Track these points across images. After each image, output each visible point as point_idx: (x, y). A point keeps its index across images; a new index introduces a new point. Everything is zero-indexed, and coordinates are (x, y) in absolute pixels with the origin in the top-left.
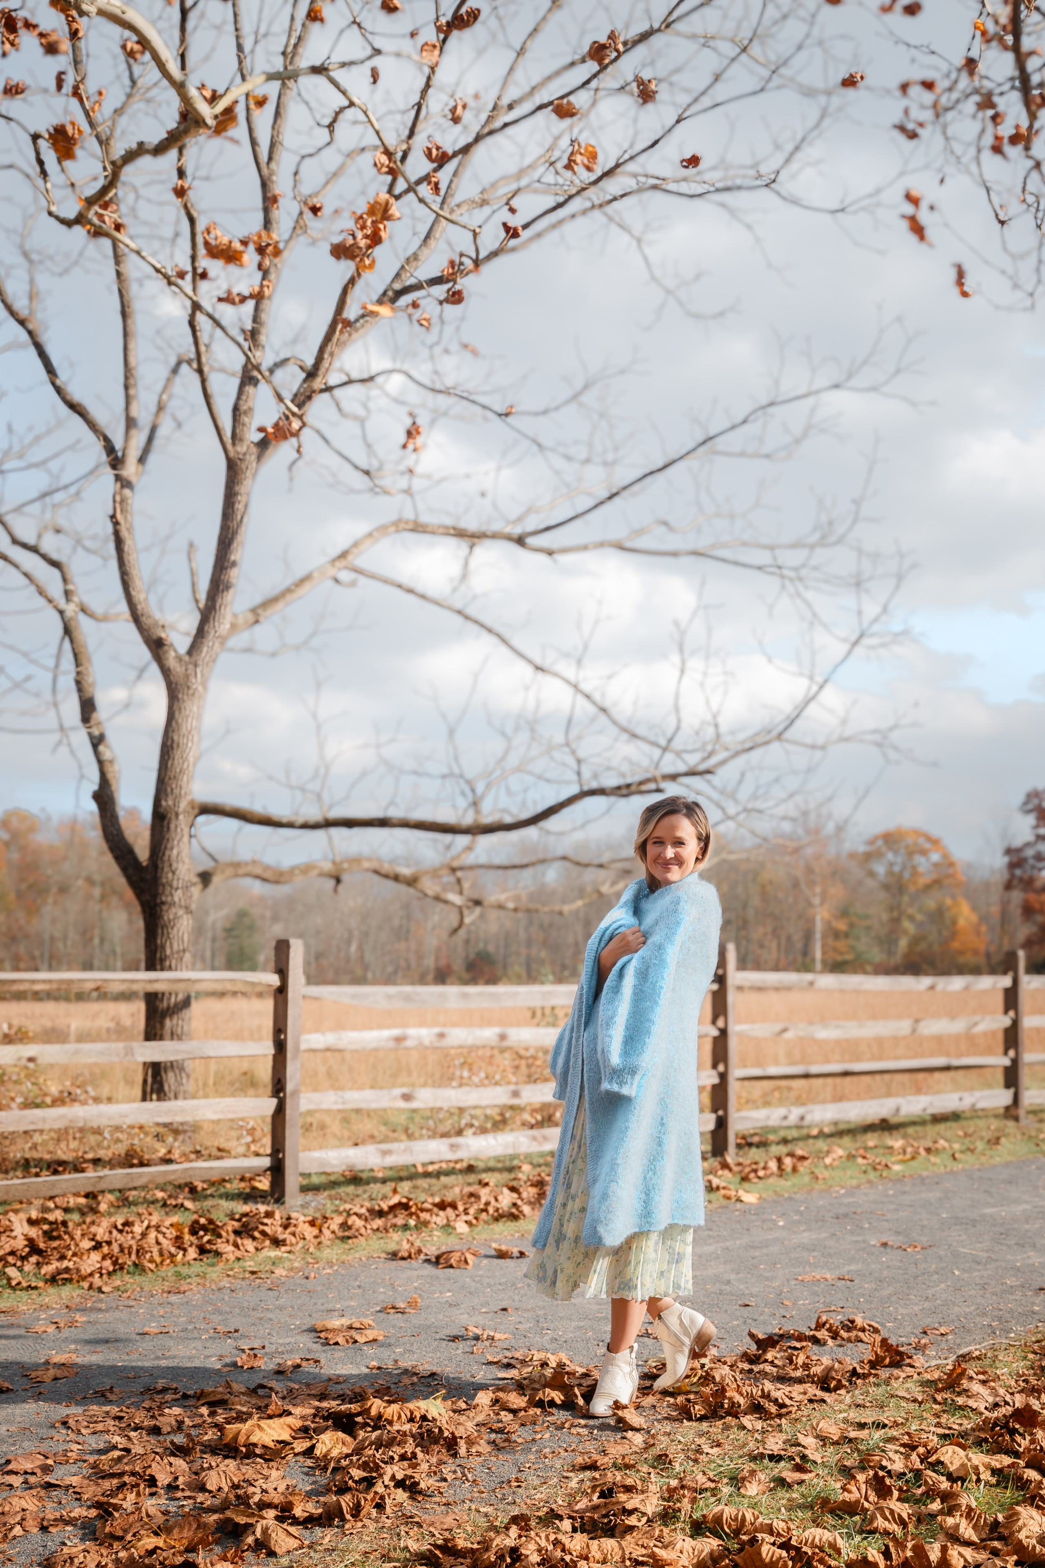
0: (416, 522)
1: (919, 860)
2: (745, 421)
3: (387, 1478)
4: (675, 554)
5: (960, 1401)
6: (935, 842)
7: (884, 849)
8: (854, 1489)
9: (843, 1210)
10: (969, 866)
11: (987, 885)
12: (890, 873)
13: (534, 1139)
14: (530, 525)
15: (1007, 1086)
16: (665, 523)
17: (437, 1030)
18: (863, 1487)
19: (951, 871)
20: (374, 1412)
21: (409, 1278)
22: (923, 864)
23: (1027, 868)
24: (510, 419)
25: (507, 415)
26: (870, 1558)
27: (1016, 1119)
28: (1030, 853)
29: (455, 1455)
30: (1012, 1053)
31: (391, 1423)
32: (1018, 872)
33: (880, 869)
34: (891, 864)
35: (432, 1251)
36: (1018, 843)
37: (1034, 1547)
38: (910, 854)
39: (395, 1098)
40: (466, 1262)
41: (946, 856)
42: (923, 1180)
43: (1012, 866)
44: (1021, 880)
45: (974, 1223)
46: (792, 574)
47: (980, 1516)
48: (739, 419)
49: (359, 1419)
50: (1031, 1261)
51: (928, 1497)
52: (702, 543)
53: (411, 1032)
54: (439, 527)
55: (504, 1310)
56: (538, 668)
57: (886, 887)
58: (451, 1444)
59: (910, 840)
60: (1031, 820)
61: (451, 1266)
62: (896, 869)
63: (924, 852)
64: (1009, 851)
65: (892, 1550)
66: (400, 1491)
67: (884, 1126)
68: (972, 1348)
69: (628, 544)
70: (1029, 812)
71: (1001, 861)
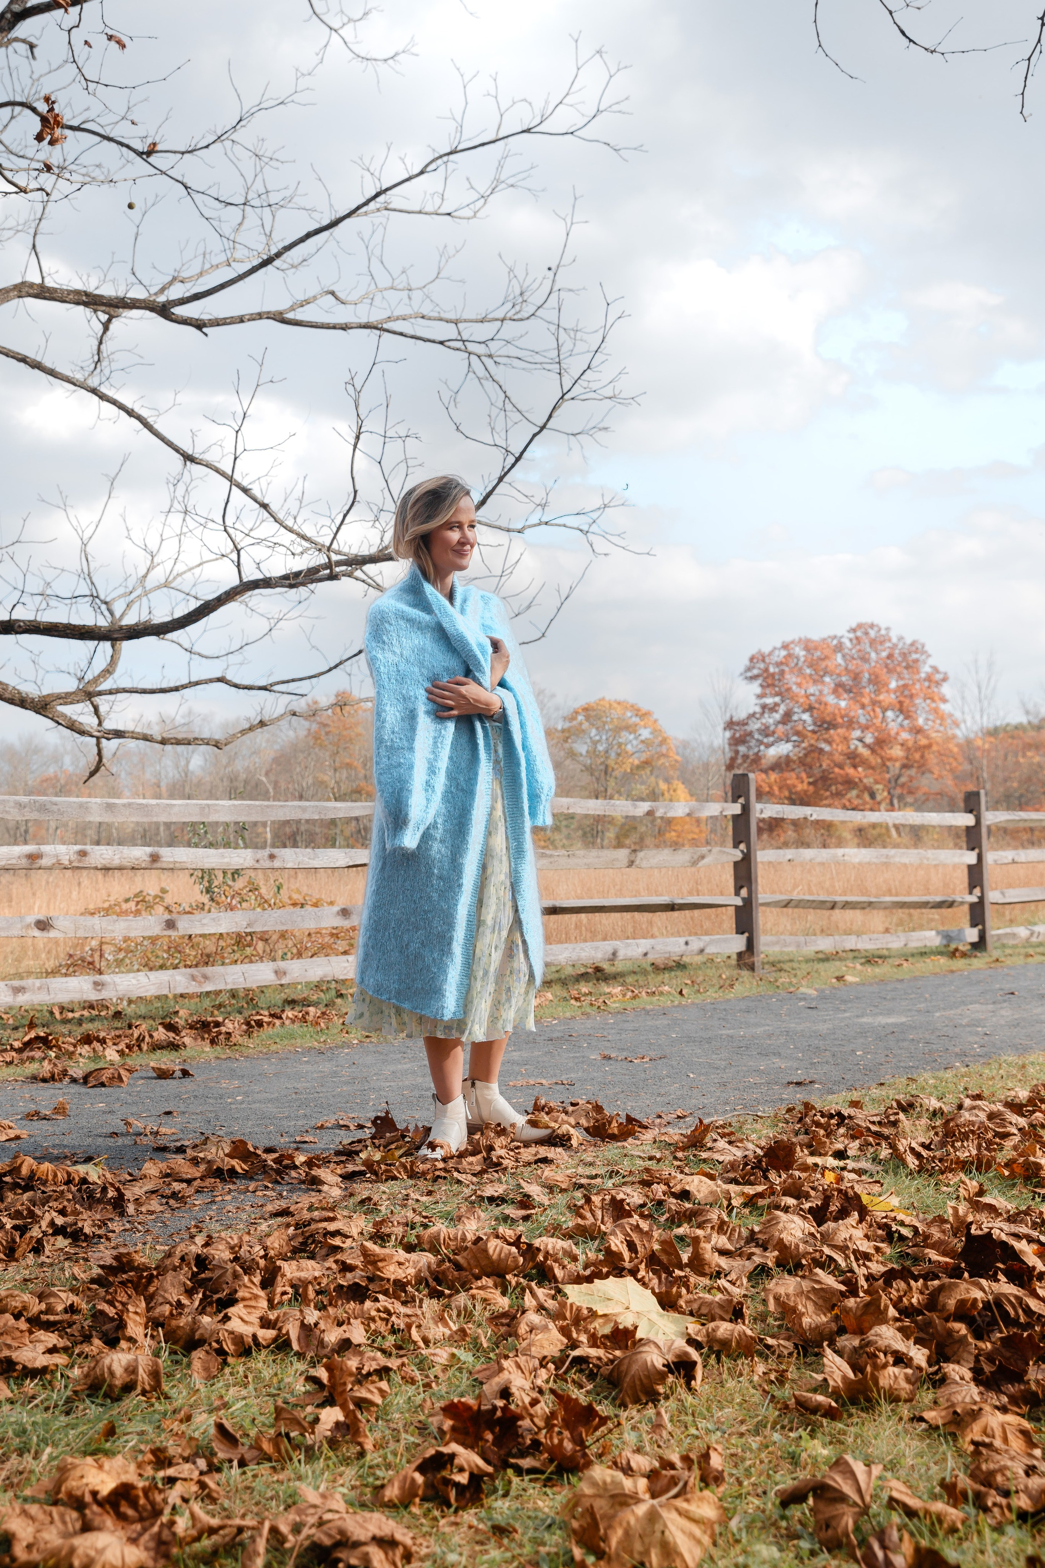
0: (42, 286)
1: (625, 736)
2: (422, 172)
3: (44, 1224)
4: (345, 327)
5: (704, 1155)
6: (644, 715)
7: (586, 725)
8: (588, 1215)
9: (555, 1035)
10: (685, 745)
11: (706, 766)
12: (593, 753)
13: (193, 978)
14: (176, 292)
15: (740, 931)
16: (333, 293)
17: (78, 847)
18: (599, 1213)
19: (664, 750)
20: (25, 1171)
21: (54, 1095)
22: (631, 742)
23: (753, 743)
24: (152, 159)
25: (149, 153)
26: (614, 1248)
27: (752, 968)
28: (754, 726)
29: (122, 1213)
30: (744, 892)
31: (45, 1183)
32: (742, 749)
33: (582, 748)
34: (595, 743)
35: (77, 1072)
36: (741, 715)
37: (797, 1246)
38: (618, 730)
39: (28, 926)
40: (120, 1078)
41: (656, 732)
42: (647, 1013)
43: (736, 742)
44: (745, 757)
45: (709, 1040)
46: (481, 349)
47: (733, 1230)
48: (417, 171)
49: (8, 1179)
50: (776, 1066)
51: (673, 1222)
52: (374, 317)
53: (46, 848)
54: (70, 292)
55: (168, 1113)
56: (189, 458)
57: (590, 770)
58: (119, 1204)
59: (616, 713)
60: (755, 688)
61: (103, 1085)
62: (601, 748)
63: (631, 729)
64: (730, 724)
65: (637, 1241)
66: (60, 1238)
67: (598, 974)
68: (715, 1118)
69: (290, 316)
70: (753, 678)
71: (721, 738)
